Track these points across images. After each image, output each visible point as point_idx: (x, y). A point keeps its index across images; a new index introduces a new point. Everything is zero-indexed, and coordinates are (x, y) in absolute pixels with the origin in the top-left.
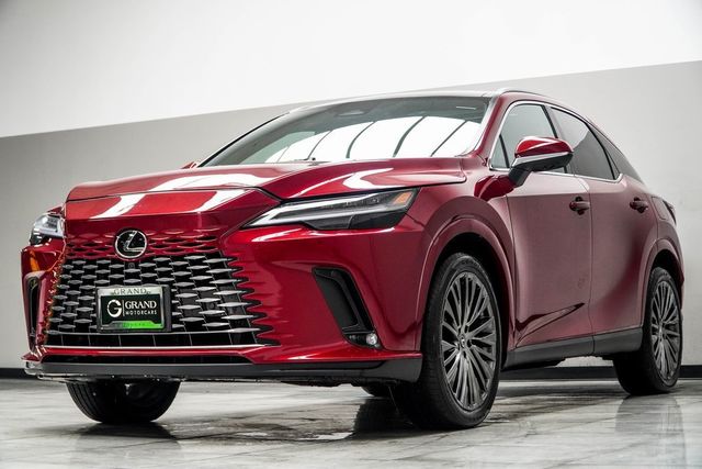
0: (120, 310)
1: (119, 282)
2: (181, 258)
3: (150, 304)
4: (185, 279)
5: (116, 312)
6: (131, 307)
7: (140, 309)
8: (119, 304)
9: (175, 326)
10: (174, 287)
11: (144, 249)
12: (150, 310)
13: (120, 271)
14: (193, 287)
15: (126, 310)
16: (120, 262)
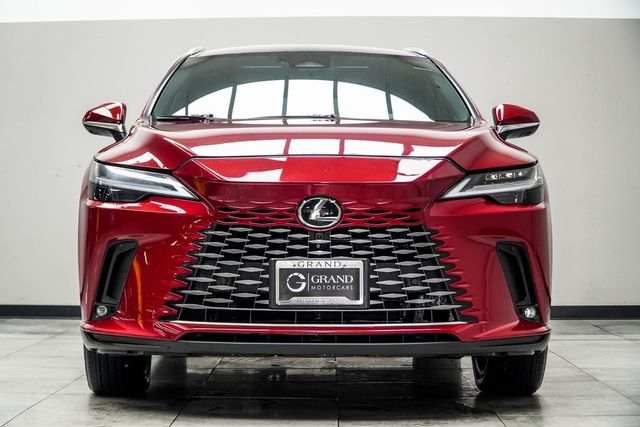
0: (304, 284)
1: (303, 254)
2: (382, 230)
3: (345, 279)
4: (387, 252)
5: (299, 286)
6: (320, 280)
7: (332, 283)
8: (302, 277)
9: (372, 302)
10: (373, 261)
11: (338, 218)
12: (345, 285)
13: (304, 241)
14: (395, 261)
15: (312, 284)
16: (304, 231)
